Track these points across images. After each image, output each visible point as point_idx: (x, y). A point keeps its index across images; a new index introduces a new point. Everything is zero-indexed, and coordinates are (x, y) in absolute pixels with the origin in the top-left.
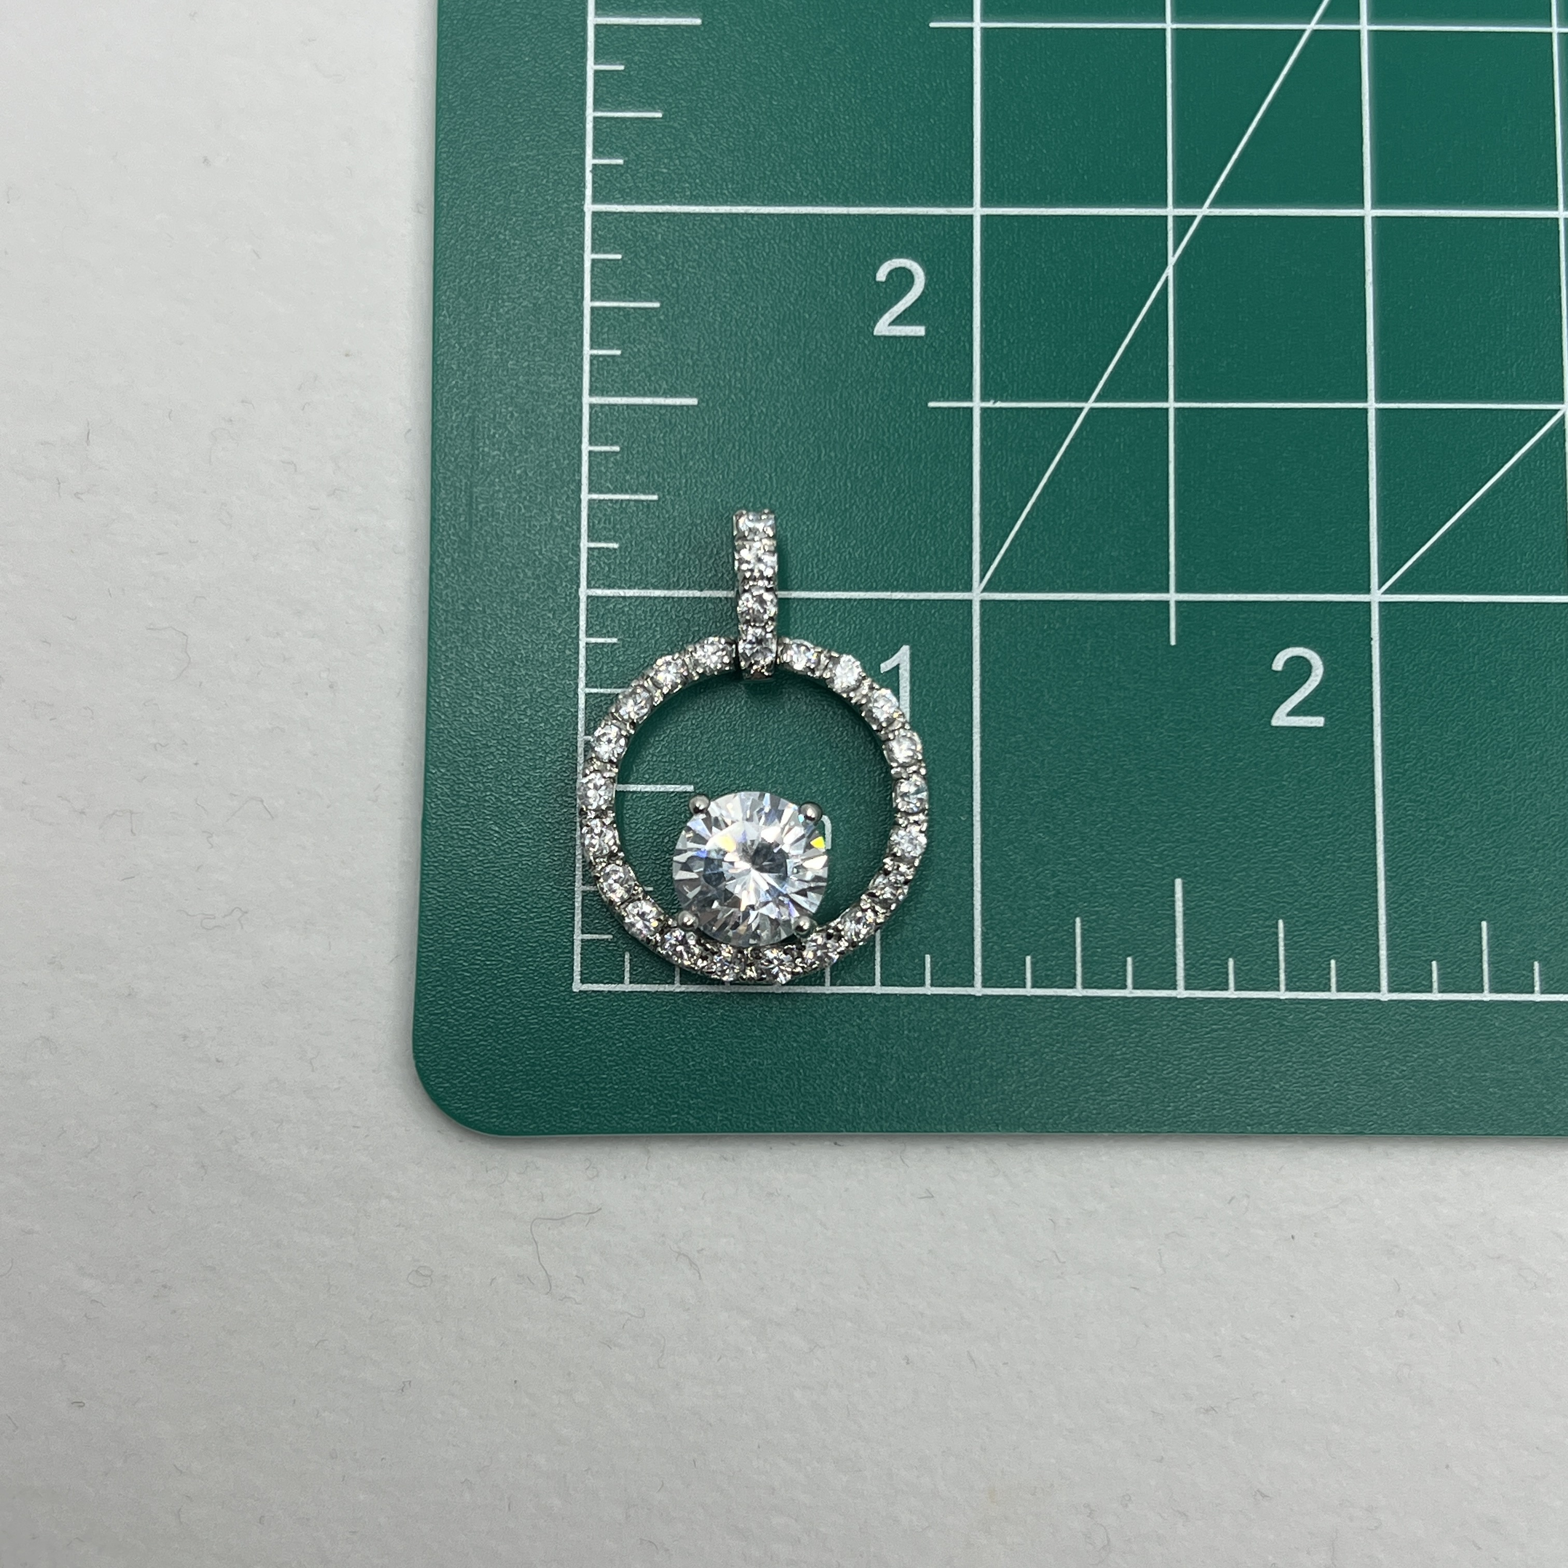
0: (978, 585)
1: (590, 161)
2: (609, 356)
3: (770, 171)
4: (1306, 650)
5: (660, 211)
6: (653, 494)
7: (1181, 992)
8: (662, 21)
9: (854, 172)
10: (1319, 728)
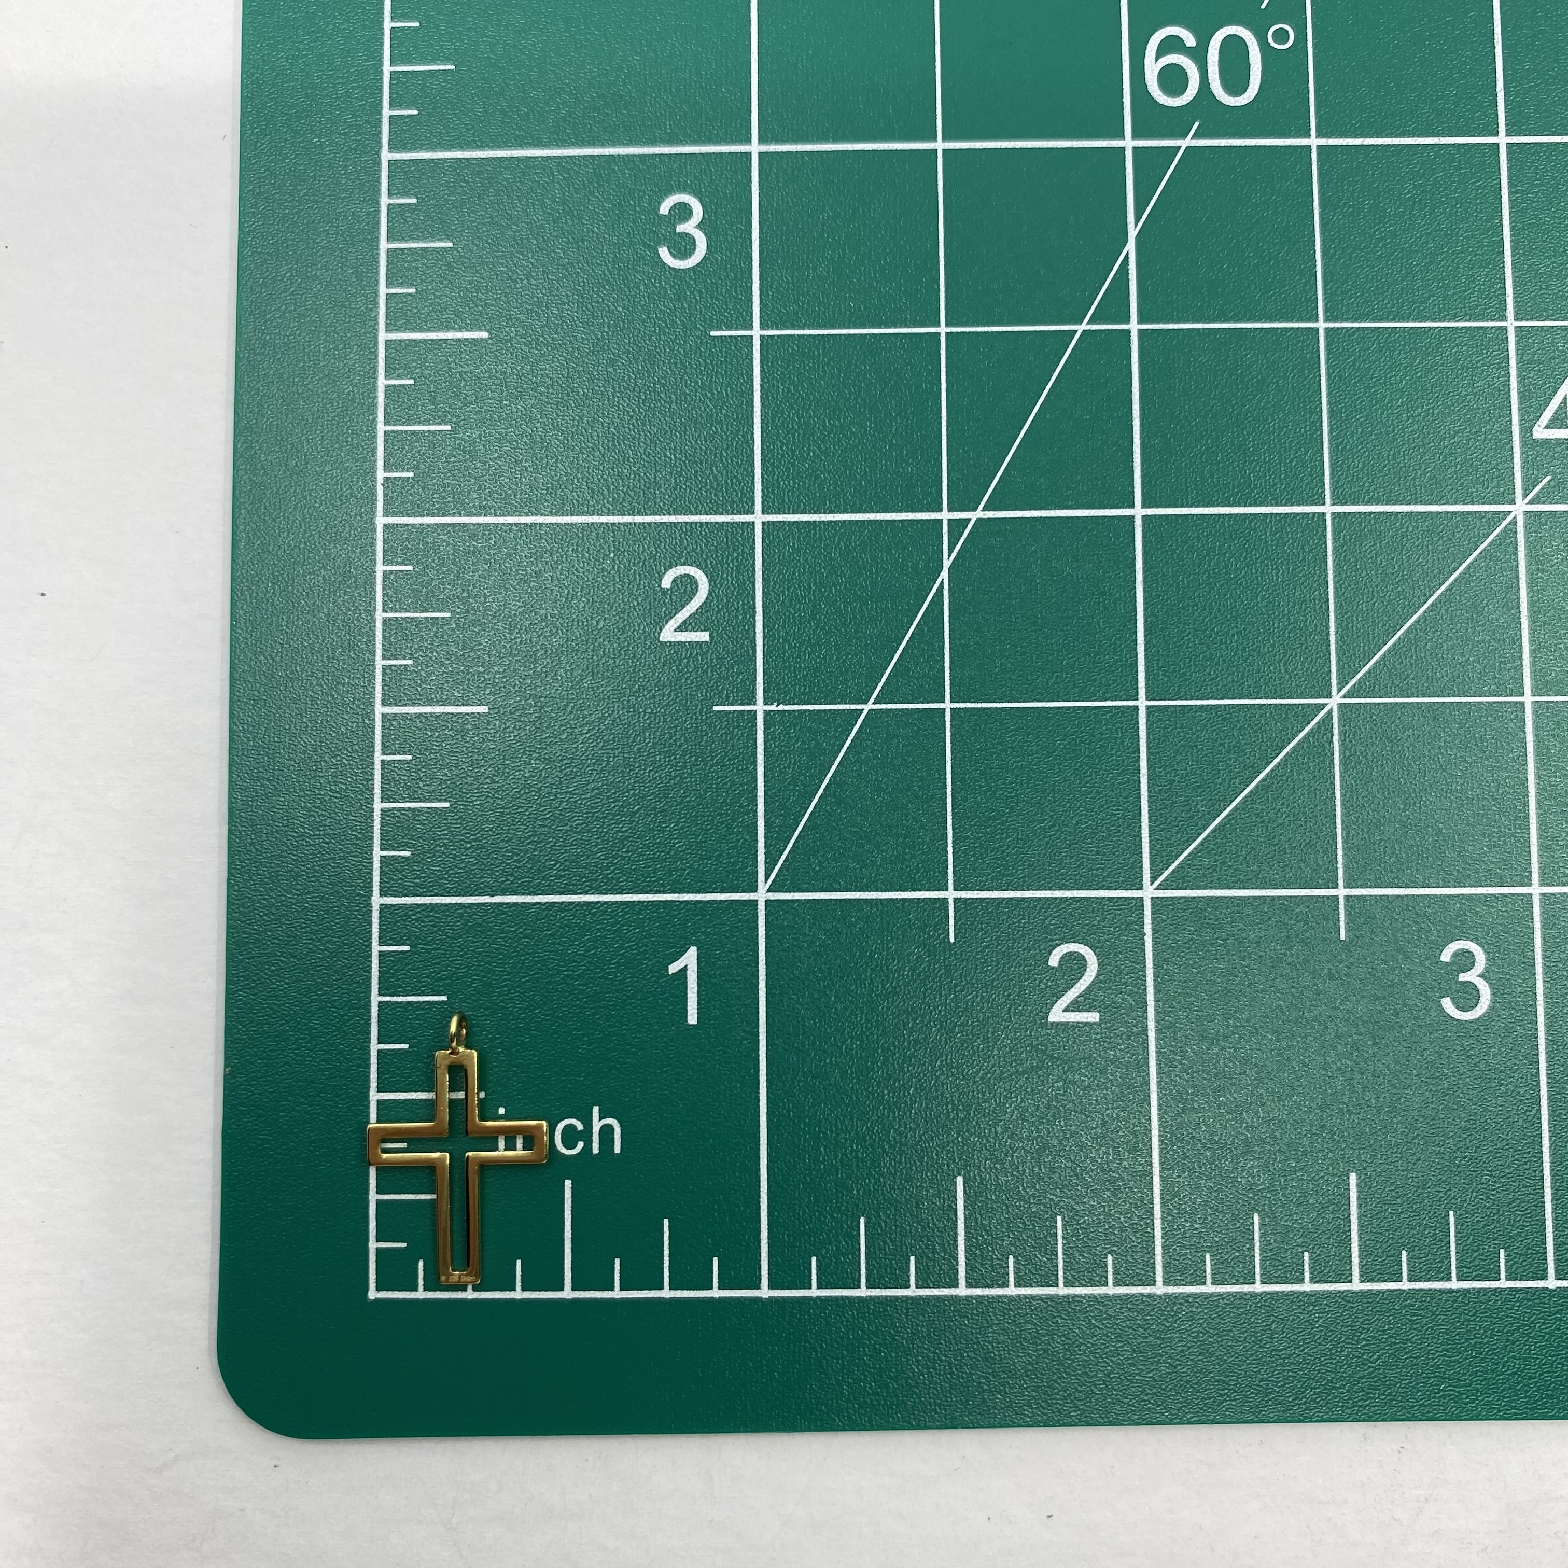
0: (763, 886)
1: (381, 475)
2: (401, 666)
3: (558, 481)
4: (1082, 946)
5: (449, 522)
6: (446, 801)
7: (962, 1291)
8: (450, 335)
9: (639, 481)
10: (1095, 1023)
